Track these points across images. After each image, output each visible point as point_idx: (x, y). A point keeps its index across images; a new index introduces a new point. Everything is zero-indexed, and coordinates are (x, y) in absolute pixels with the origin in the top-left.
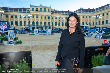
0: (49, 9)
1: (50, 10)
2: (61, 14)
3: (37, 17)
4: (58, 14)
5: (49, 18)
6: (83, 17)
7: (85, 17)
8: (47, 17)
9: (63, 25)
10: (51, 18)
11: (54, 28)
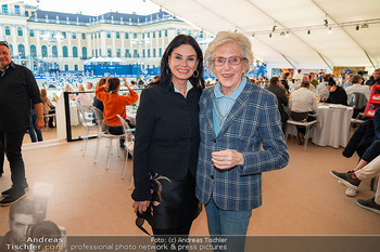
0: (17, 7)
1: (22, 10)
2: (58, 22)
4: (47, 21)
5: (20, 33)
6: (118, 37)
7: (123, 36)
8: (14, 31)
9: (65, 55)
10: (26, 33)
11: (39, 65)
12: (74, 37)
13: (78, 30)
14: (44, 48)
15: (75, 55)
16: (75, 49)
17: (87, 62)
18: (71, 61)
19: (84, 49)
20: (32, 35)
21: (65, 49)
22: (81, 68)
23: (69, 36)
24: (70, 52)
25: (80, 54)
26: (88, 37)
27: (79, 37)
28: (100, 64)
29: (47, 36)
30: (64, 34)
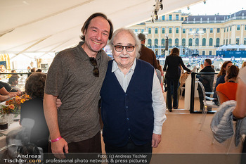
0: (177, 15)
1: (180, 17)
2: (201, 22)
3: (156, 32)
4: (194, 22)
5: (177, 32)
8: (174, 31)
9: (204, 44)
10: (180, 31)
11: (186, 51)
12: (211, 32)
13: (215, 26)
14: (190, 40)
15: (211, 44)
16: (211, 40)
17: (219, 49)
18: (207, 48)
19: (218, 40)
20: (184, 32)
21: (204, 40)
22: (214, 53)
23: (208, 31)
24: (207, 42)
25: (214, 43)
26: (222, 31)
27: (215, 31)
28: (228, 50)
29: (193, 32)
30: (205, 30)
